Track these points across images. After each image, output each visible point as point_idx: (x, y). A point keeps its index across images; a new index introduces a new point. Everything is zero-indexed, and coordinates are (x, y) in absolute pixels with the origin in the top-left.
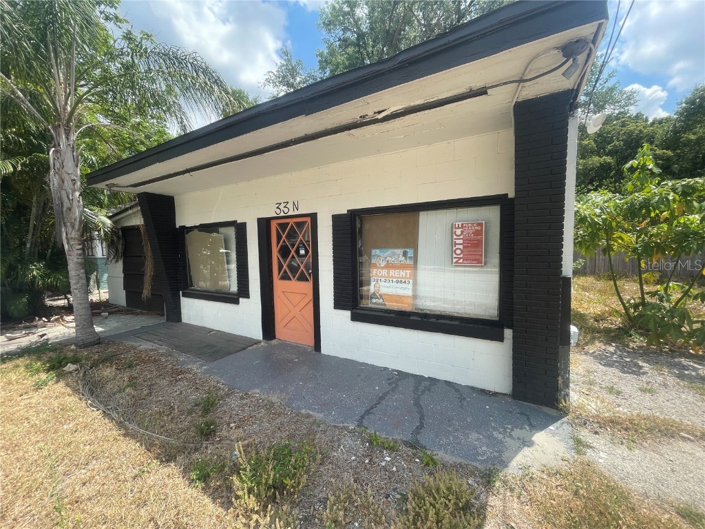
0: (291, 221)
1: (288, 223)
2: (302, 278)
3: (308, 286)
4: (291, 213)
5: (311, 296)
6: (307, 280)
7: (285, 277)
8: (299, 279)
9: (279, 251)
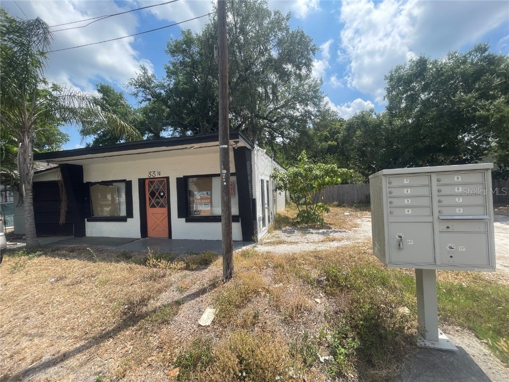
0: (156, 180)
1: (155, 181)
2: (162, 206)
3: (165, 210)
4: (156, 176)
5: (166, 214)
6: (165, 207)
7: (153, 206)
8: (160, 207)
9: (150, 194)
